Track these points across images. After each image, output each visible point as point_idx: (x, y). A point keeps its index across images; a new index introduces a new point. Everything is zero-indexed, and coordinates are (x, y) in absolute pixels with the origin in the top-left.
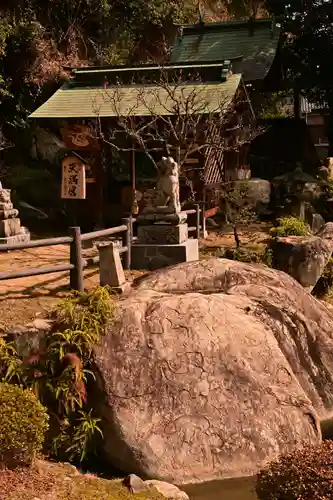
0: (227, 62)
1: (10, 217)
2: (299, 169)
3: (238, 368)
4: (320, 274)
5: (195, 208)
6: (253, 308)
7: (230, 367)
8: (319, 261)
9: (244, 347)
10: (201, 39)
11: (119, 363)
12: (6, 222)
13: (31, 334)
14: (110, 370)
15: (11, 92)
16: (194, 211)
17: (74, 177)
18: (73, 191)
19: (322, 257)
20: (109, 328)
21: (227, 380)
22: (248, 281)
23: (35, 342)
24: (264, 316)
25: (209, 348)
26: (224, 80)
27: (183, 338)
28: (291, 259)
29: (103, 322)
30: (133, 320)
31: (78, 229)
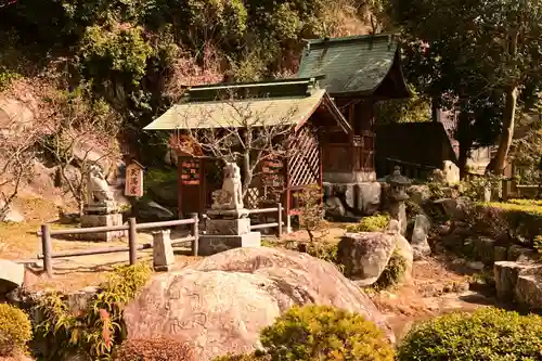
0: (313, 79)
1: (112, 212)
2: (398, 172)
3: (233, 328)
4: (383, 266)
5: (277, 206)
6: (267, 285)
7: (226, 326)
8: (379, 254)
9: (245, 312)
10: (325, 52)
11: (141, 319)
12: (108, 217)
13: (80, 296)
14: (133, 325)
15: (151, 105)
16: (276, 209)
17: (135, 179)
18: (133, 191)
19: (383, 251)
20: (137, 295)
21: (222, 336)
22: (274, 264)
23: (83, 302)
24: (275, 291)
25: (213, 311)
26: (309, 95)
27: (194, 303)
28: (354, 252)
29: (133, 288)
30: (158, 288)
31: (134, 220)
